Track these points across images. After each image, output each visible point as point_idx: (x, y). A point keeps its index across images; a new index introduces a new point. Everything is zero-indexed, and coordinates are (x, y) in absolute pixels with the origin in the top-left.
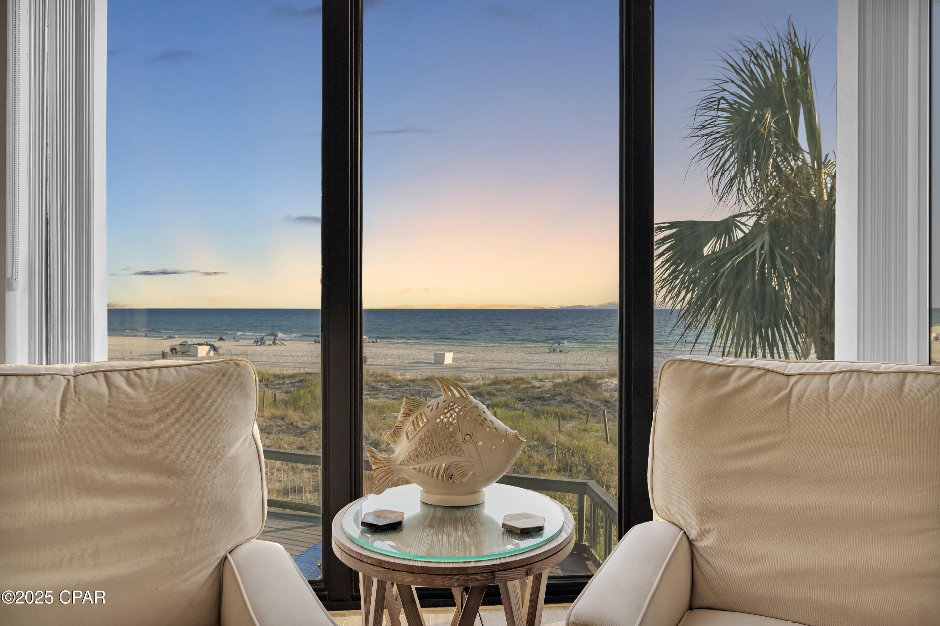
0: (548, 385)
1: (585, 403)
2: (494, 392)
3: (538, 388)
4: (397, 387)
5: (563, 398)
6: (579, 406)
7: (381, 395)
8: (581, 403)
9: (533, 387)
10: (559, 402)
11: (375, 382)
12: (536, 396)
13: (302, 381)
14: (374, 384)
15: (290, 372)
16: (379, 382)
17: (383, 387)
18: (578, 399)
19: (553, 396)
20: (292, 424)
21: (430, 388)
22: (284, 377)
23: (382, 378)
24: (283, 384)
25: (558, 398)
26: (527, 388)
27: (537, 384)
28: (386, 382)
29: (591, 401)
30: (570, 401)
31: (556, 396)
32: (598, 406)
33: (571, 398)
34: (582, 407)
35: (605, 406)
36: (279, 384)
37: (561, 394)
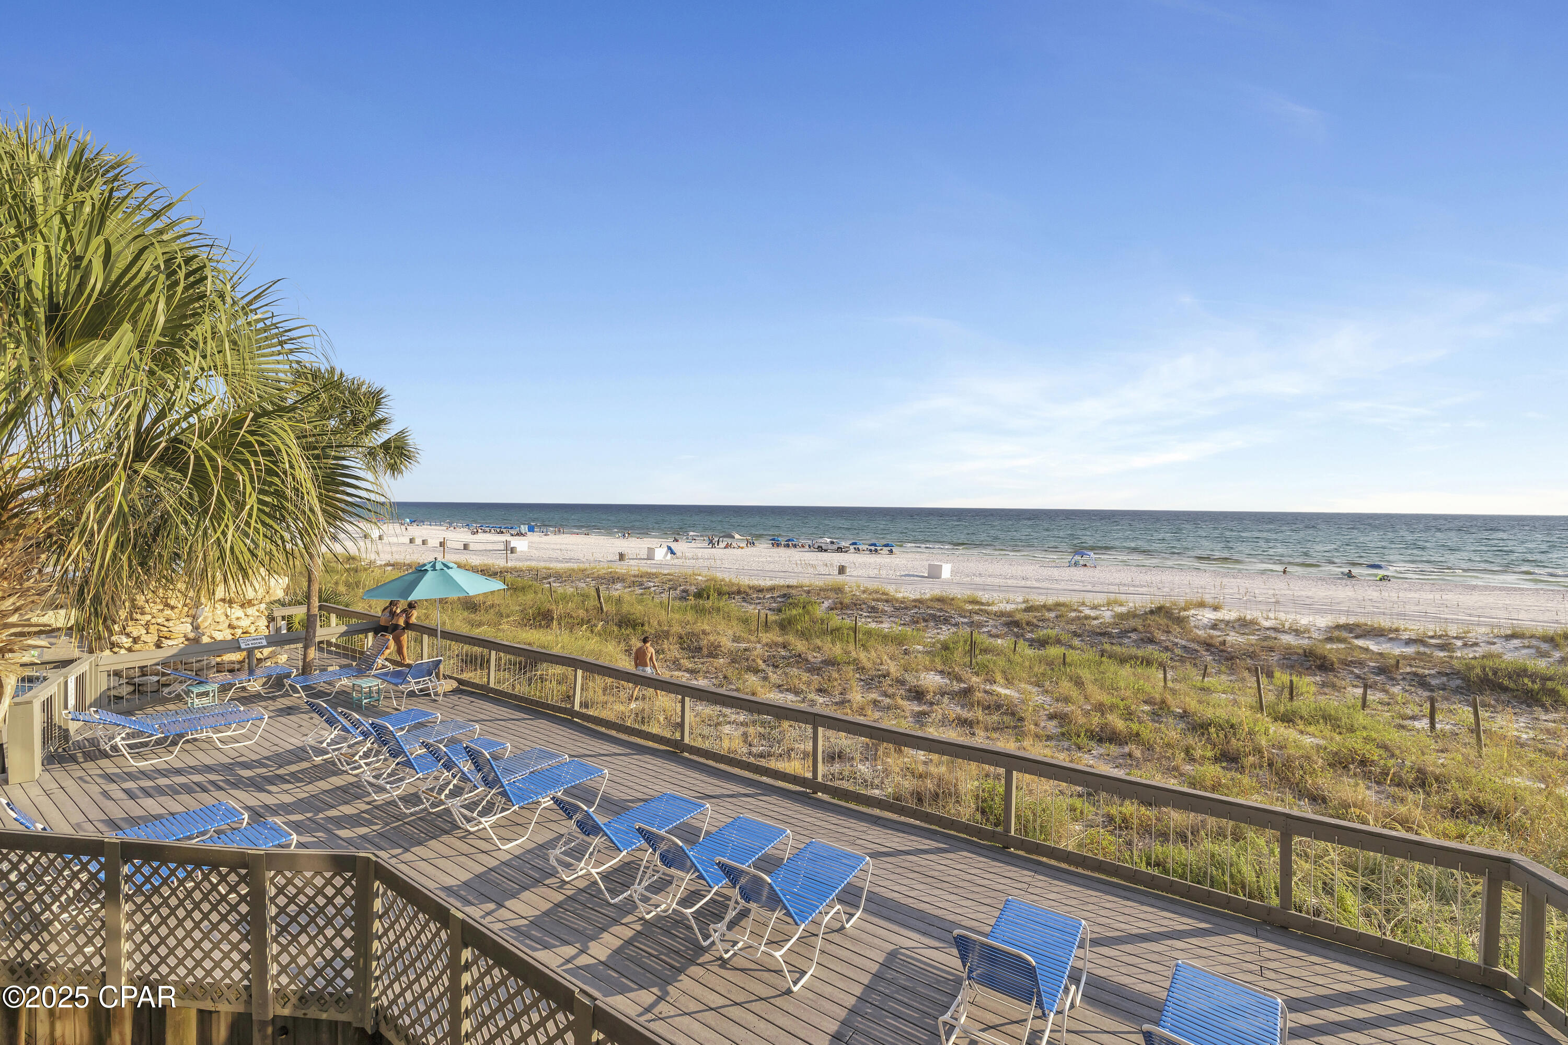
0: (1107, 615)
1: (1176, 644)
2: (1035, 621)
3: (1095, 618)
4: (903, 609)
5: (1140, 635)
6: (1167, 649)
7: (885, 618)
8: (1168, 644)
9: (1087, 617)
10: (1135, 641)
11: (874, 600)
12: (1098, 630)
13: (784, 596)
14: (873, 603)
15: (769, 583)
16: (878, 600)
17: (886, 609)
18: (1162, 638)
19: (1124, 633)
20: (800, 655)
21: (946, 612)
22: (760, 590)
23: (879, 596)
24: (764, 598)
25: (1134, 636)
26: (1079, 618)
27: (1087, 612)
28: (887, 601)
29: (1184, 643)
30: (1151, 641)
31: (1129, 632)
32: (1197, 651)
33: (1153, 636)
34: (1172, 651)
35: (1207, 650)
36: (760, 599)
37: (1135, 630)
